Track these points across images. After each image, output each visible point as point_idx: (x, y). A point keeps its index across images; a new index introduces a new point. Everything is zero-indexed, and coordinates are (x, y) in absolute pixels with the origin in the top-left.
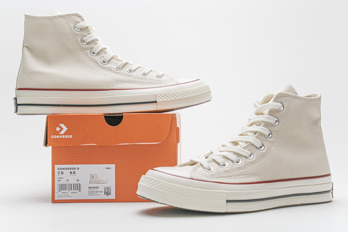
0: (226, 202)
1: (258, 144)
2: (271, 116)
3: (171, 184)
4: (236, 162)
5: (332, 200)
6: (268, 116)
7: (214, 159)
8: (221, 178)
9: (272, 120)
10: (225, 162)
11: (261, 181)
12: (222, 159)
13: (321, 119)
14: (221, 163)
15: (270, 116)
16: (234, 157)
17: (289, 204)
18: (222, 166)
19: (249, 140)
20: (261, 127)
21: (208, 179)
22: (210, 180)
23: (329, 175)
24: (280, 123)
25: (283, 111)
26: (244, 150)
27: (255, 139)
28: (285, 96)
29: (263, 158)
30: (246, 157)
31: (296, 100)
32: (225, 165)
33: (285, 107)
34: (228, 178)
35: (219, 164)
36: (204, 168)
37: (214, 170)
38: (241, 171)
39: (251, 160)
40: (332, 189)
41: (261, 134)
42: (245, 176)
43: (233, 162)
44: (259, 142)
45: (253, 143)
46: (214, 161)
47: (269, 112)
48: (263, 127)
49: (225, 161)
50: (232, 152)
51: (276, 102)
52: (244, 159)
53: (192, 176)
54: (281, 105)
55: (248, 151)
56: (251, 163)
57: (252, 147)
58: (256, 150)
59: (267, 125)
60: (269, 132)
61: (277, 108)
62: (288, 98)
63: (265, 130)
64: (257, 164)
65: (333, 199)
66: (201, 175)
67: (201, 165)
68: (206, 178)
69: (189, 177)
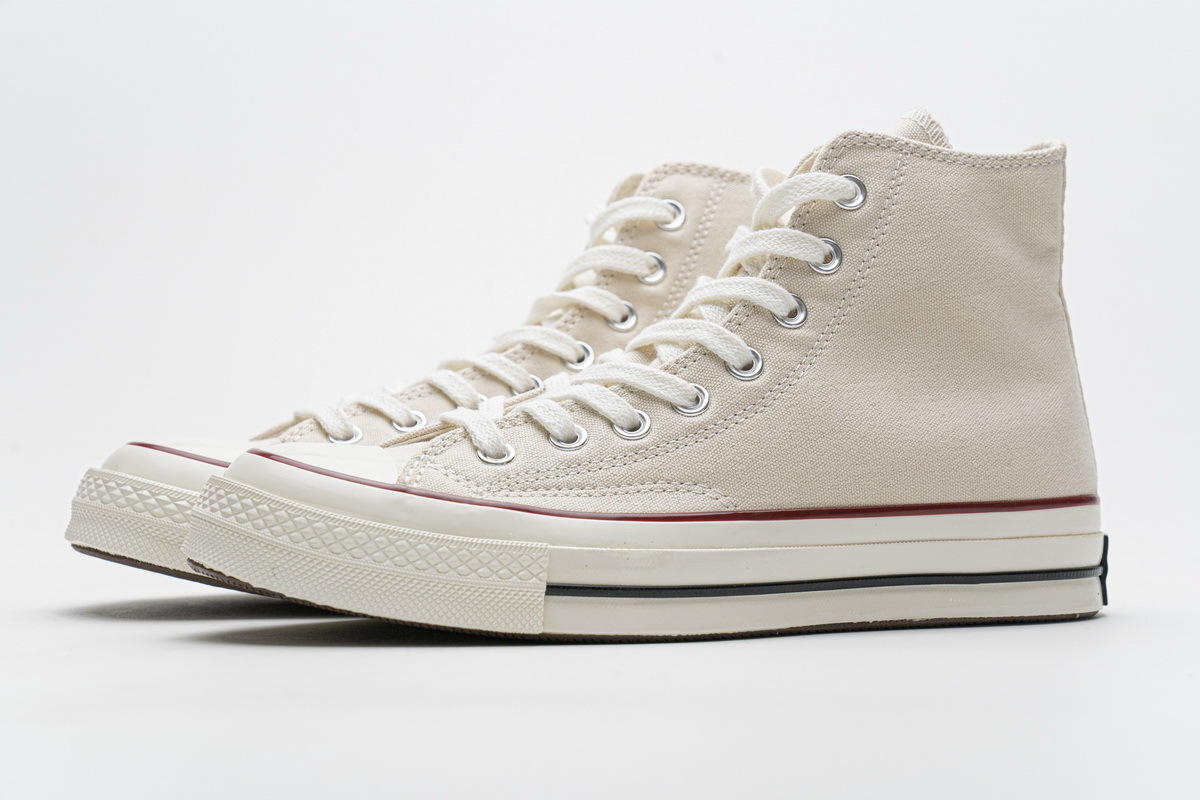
0: (547, 593)
1: (734, 348)
2: (804, 231)
3: (305, 507)
4: (625, 425)
5: (1101, 612)
6: (788, 230)
7: (528, 411)
8: (542, 491)
9: (809, 249)
10: (576, 426)
11: (731, 509)
12: (565, 412)
13: (1061, 256)
14: (555, 430)
15: (797, 232)
16: (619, 407)
17: (870, 618)
18: (559, 441)
19: (696, 336)
20: (758, 279)
21: (481, 494)
22: (488, 497)
23: (1087, 500)
24: (844, 266)
25: (860, 212)
26: (667, 375)
27: (723, 329)
28: (872, 148)
29: (750, 411)
30: (673, 408)
31: (924, 163)
32: (575, 439)
33: (871, 196)
34: (577, 491)
35: (548, 435)
36: (476, 449)
37: (518, 458)
38: (643, 464)
39: (695, 420)
40: (1104, 563)
41: (754, 309)
42: (657, 485)
43: (611, 425)
44: (738, 344)
45: (710, 347)
46: (529, 418)
47: (797, 216)
48: (765, 282)
49: (577, 421)
50: (613, 384)
51: (831, 172)
52: (665, 413)
53: (407, 479)
54: (853, 185)
55: (682, 382)
56: (694, 430)
57: (705, 362)
58: (725, 377)
59: (784, 268)
60: (794, 304)
61: (834, 198)
62: (889, 155)
63: (769, 291)
64: (717, 437)
65: (1104, 610)
66: (454, 477)
67: (467, 435)
68: (474, 488)
69: (393, 481)
